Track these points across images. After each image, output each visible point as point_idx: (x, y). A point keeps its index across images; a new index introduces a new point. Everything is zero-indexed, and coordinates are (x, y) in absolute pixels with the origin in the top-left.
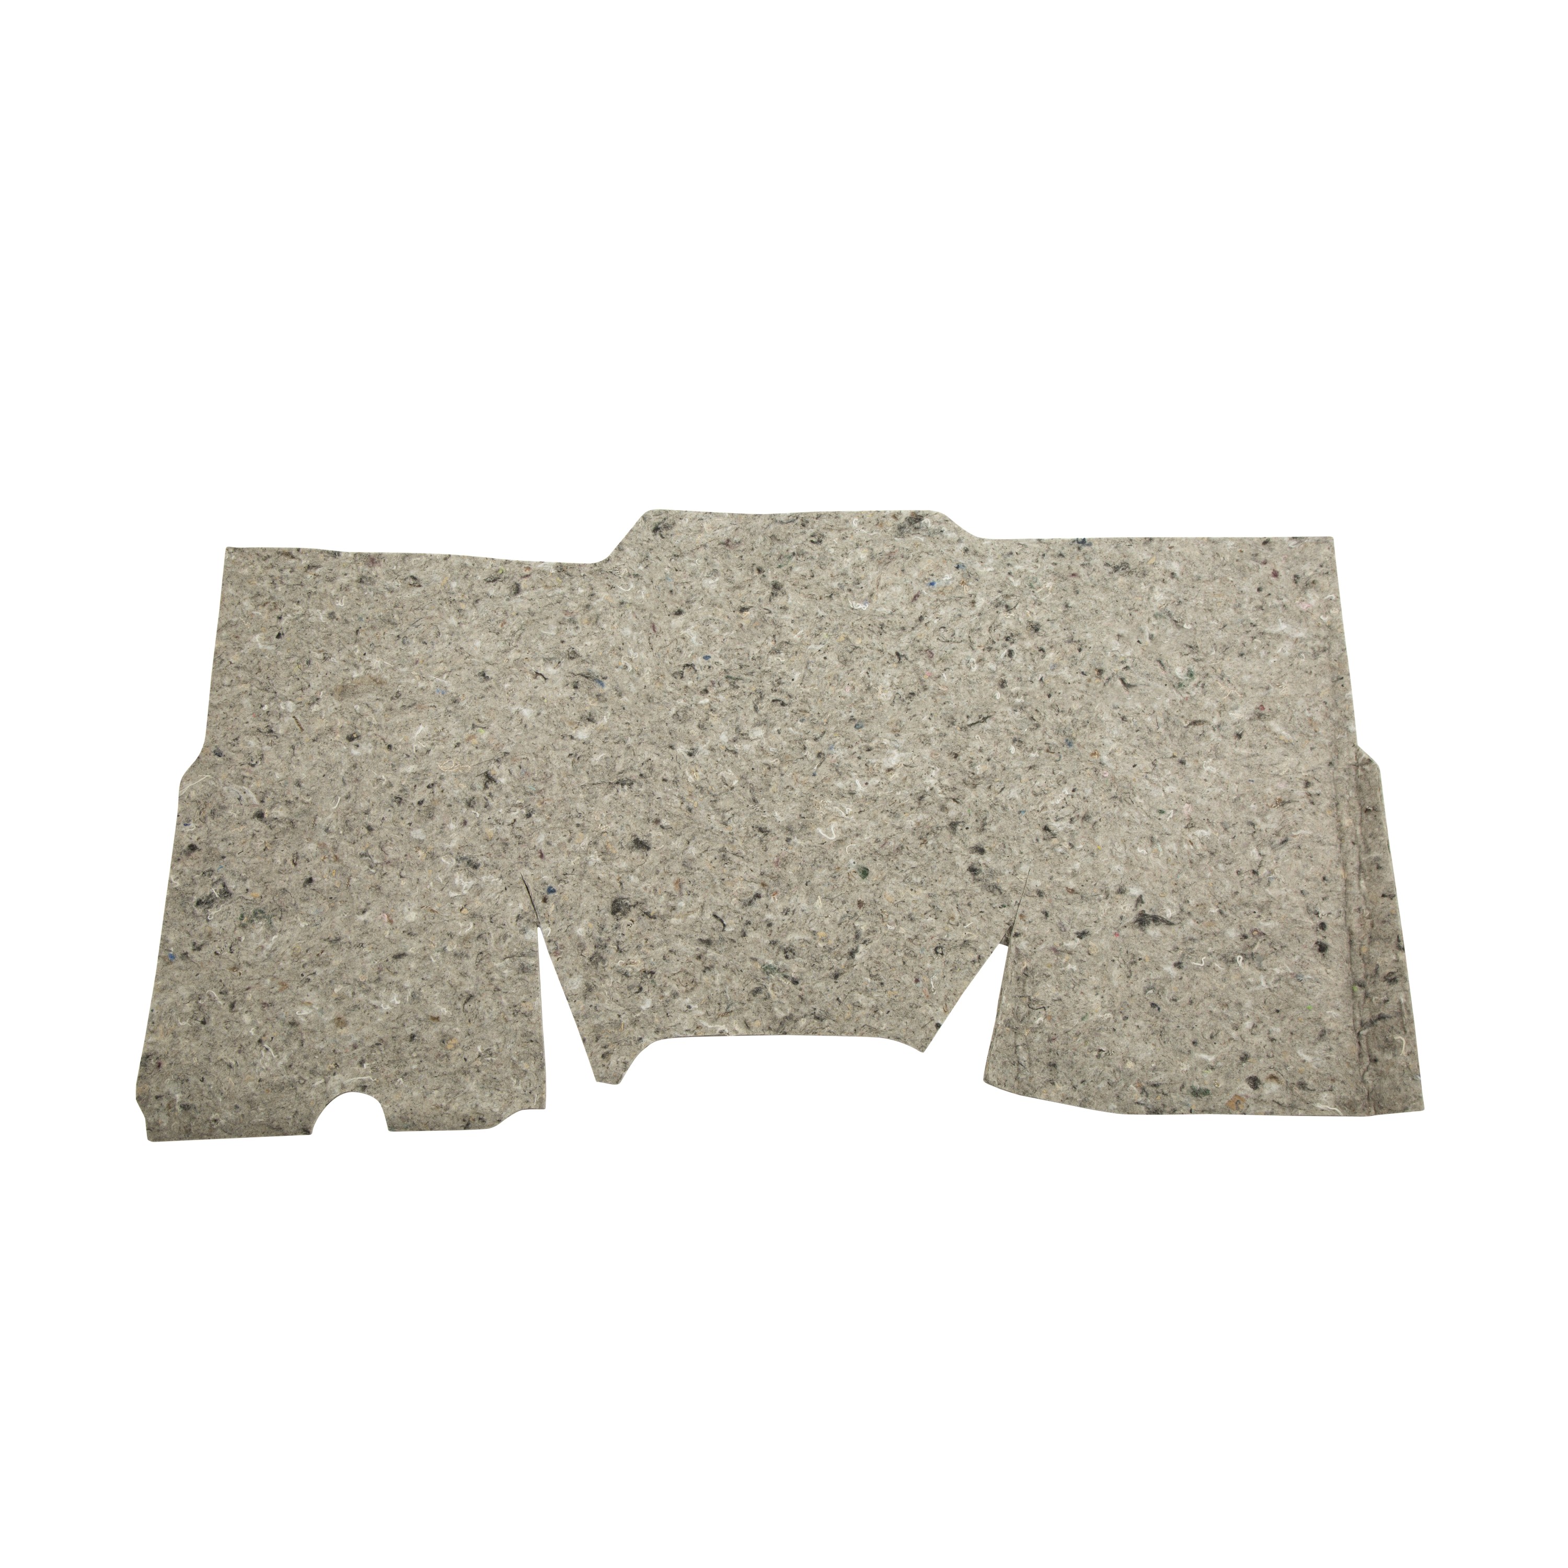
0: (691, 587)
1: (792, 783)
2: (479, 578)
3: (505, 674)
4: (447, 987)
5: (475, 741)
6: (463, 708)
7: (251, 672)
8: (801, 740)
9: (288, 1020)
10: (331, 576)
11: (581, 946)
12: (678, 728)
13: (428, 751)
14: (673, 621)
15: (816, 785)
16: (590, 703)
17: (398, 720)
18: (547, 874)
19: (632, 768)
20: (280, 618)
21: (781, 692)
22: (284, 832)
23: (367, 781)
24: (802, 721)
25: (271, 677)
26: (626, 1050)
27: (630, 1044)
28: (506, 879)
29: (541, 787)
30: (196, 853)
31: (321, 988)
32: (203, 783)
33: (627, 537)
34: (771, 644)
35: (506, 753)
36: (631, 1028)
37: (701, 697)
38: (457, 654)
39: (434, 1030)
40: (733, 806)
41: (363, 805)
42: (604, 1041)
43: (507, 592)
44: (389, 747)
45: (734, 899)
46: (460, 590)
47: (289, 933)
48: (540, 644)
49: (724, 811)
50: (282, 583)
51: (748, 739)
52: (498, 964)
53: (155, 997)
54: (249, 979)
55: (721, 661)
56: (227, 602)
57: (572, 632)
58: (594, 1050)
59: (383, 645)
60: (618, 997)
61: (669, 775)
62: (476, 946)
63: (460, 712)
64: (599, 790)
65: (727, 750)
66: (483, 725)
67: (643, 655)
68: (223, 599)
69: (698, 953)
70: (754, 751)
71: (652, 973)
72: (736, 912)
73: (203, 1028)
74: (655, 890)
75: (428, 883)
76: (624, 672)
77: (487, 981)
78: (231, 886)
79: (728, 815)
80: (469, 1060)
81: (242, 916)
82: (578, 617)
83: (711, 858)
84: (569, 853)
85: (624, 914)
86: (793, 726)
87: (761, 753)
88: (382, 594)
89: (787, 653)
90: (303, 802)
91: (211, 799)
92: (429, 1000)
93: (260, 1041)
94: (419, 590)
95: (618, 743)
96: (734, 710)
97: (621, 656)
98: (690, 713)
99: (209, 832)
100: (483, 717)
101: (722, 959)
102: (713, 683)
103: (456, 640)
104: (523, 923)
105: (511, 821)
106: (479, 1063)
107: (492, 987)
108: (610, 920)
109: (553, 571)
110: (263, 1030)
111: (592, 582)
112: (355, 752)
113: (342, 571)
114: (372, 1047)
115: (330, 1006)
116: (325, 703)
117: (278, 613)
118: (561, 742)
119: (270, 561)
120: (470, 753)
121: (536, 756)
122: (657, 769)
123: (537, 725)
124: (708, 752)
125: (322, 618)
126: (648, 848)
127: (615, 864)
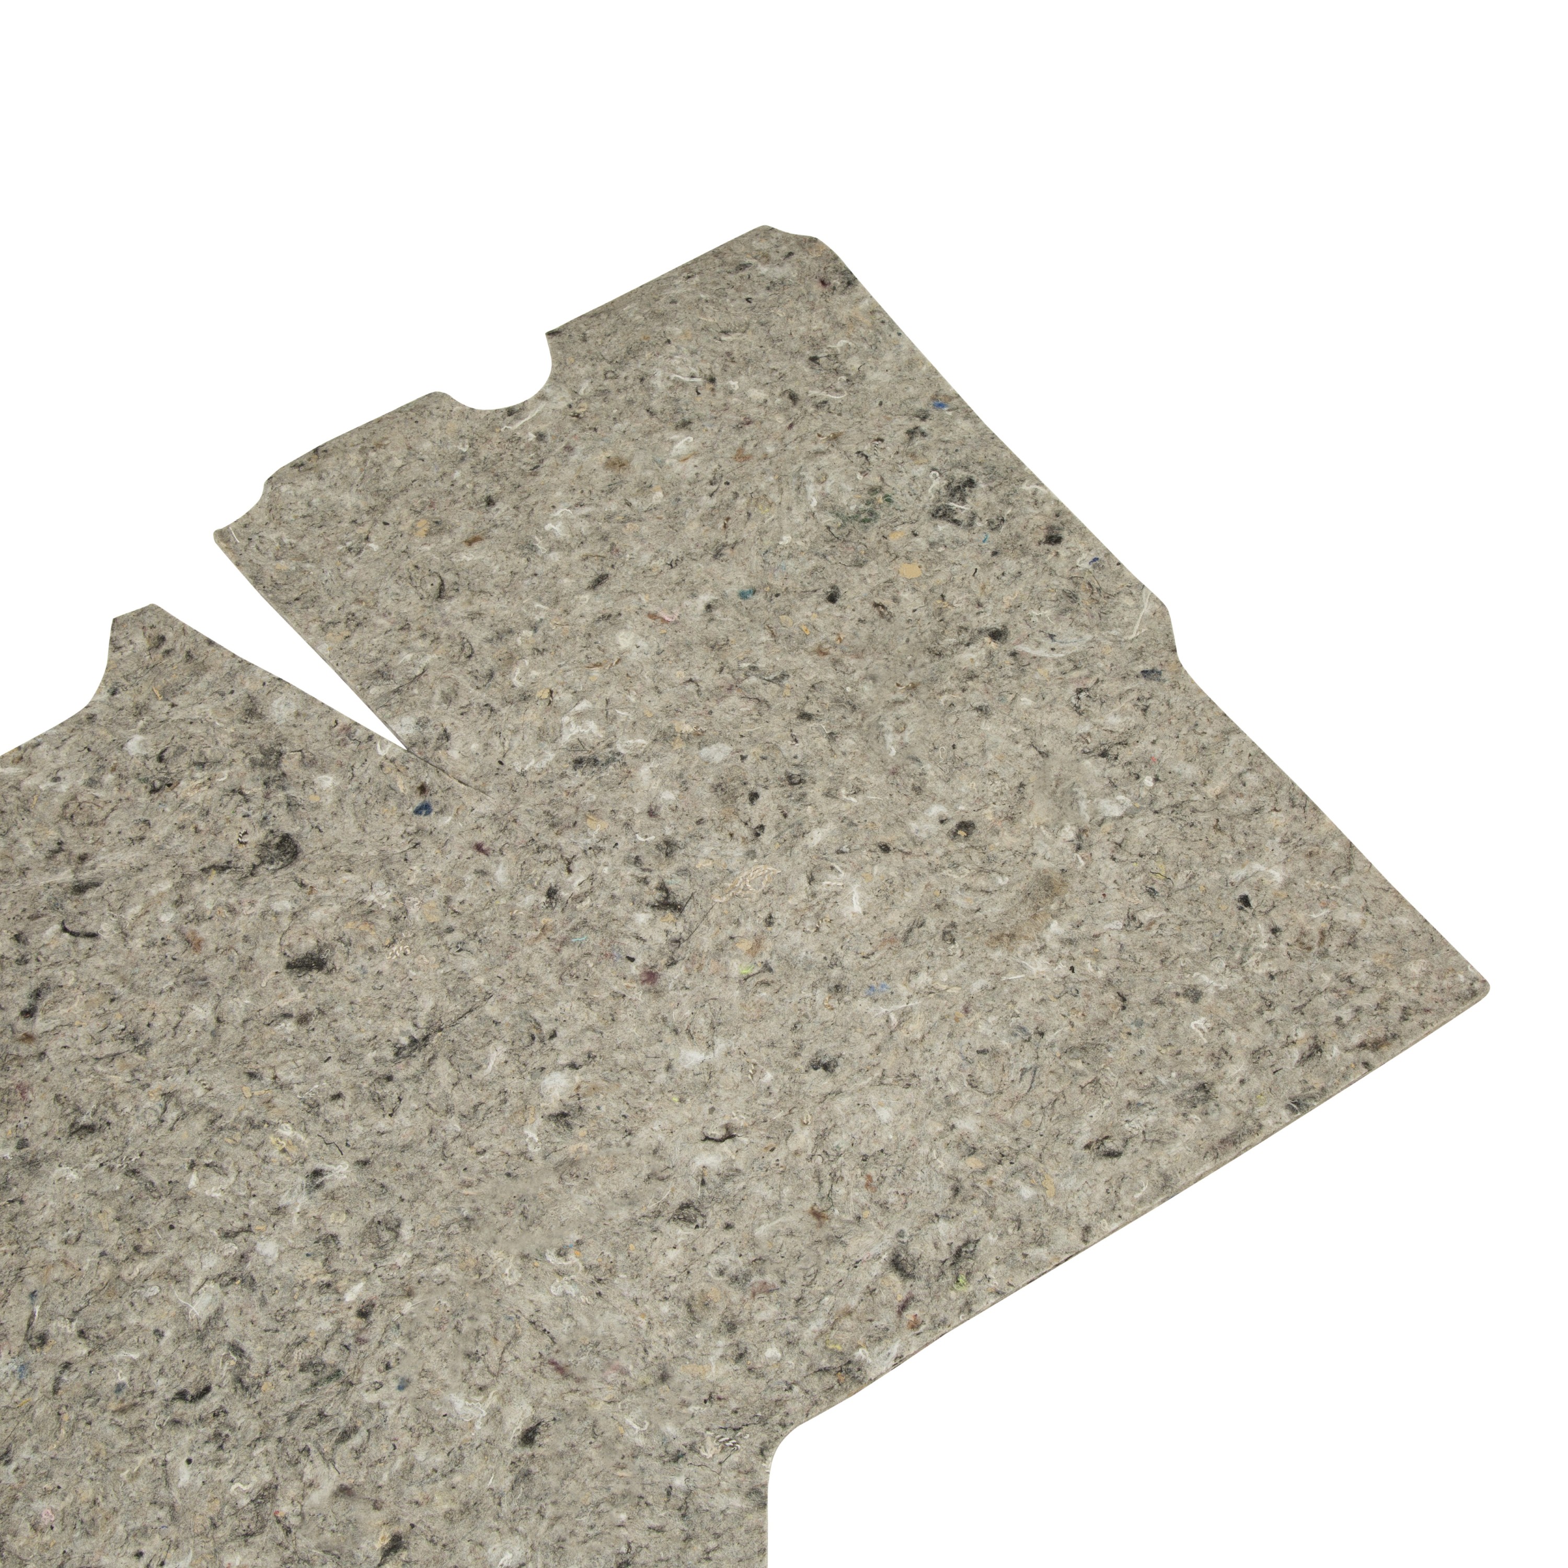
1: (73, 1252)
2: (991, 1238)
3: (789, 1094)
4: (489, 586)
5: (745, 946)
6: (814, 986)
7: (1230, 818)
8: (100, 1346)
9: (696, 425)
10: (1265, 1061)
11: (309, 762)
12: (375, 1206)
13: (811, 880)
14: (528, 1411)
15: (19, 1277)
16: (586, 1146)
17: (911, 898)
18: (449, 827)
19: (416, 1078)
20: (1275, 931)
22: (938, 636)
23: (875, 780)
24: (119, 1387)
25: (1187, 830)
26: (130, 666)
27: (126, 678)
28: (512, 776)
29: (566, 952)
30: (1042, 536)
31: (685, 487)
32: (1129, 624)
34: (285, 1508)
35: (672, 963)
36: (141, 699)
37: (367, 1296)
38: (907, 1071)
39: (463, 528)
40: (172, 1138)
41: (848, 742)
42: (177, 659)
43: (915, 1248)
44: (885, 848)
45: (71, 982)
46: (1007, 1190)
47: (800, 519)
48: (770, 1196)
49: (185, 1114)
50: (1334, 990)
52: (429, 658)
53: (913, 350)
54: (802, 439)
57: (724, 1258)
58: (183, 639)
59: (1055, 1004)
60: (191, 729)
61: (335, 1111)
62: (487, 659)
63: (813, 976)
64: (452, 1007)
65: (248, 1230)
66: (752, 982)
67: (543, 1299)
68: (1401, 900)
69: (89, 863)
70: (190, 1263)
71: (154, 790)
72: (56, 964)
73: (809, 353)
74: (232, 910)
75: (640, 697)
76: (557, 1242)
77: (430, 628)
78: (944, 527)
79: (172, 1115)
80: (379, 526)
81: (888, 500)
82: (735, 1296)
83: (158, 1023)
84: (435, 881)
85: (265, 846)
86: (133, 1364)
87: (174, 1268)
88: (1143, 1091)
89: (237, 1511)
90: (950, 691)
91: (1094, 611)
92: (502, 556)
93: (712, 380)
94: (1084, 1139)
95: (476, 1108)
96: (282, 1317)
97: (588, 1269)
98: (370, 1249)
99: (1052, 572)
100: (764, 994)
101: (37, 880)
102: (360, 1340)
103: (930, 1095)
104: (432, 733)
105: (576, 866)
106: (361, 531)
107: (414, 626)
108: (286, 824)
109: (860, 1353)
110: (720, 395)
111: (762, 1383)
112: (936, 810)
113: (1255, 1083)
114: (542, 461)
115: (649, 473)
116: (1061, 851)
117: (1287, 937)
118: (588, 1046)
119: (1394, 1014)
120: (738, 923)
121: (614, 995)
122: (366, 1107)
123: (658, 1048)
124: (284, 1200)
125: (1205, 978)
126: (289, 966)
127: (336, 908)
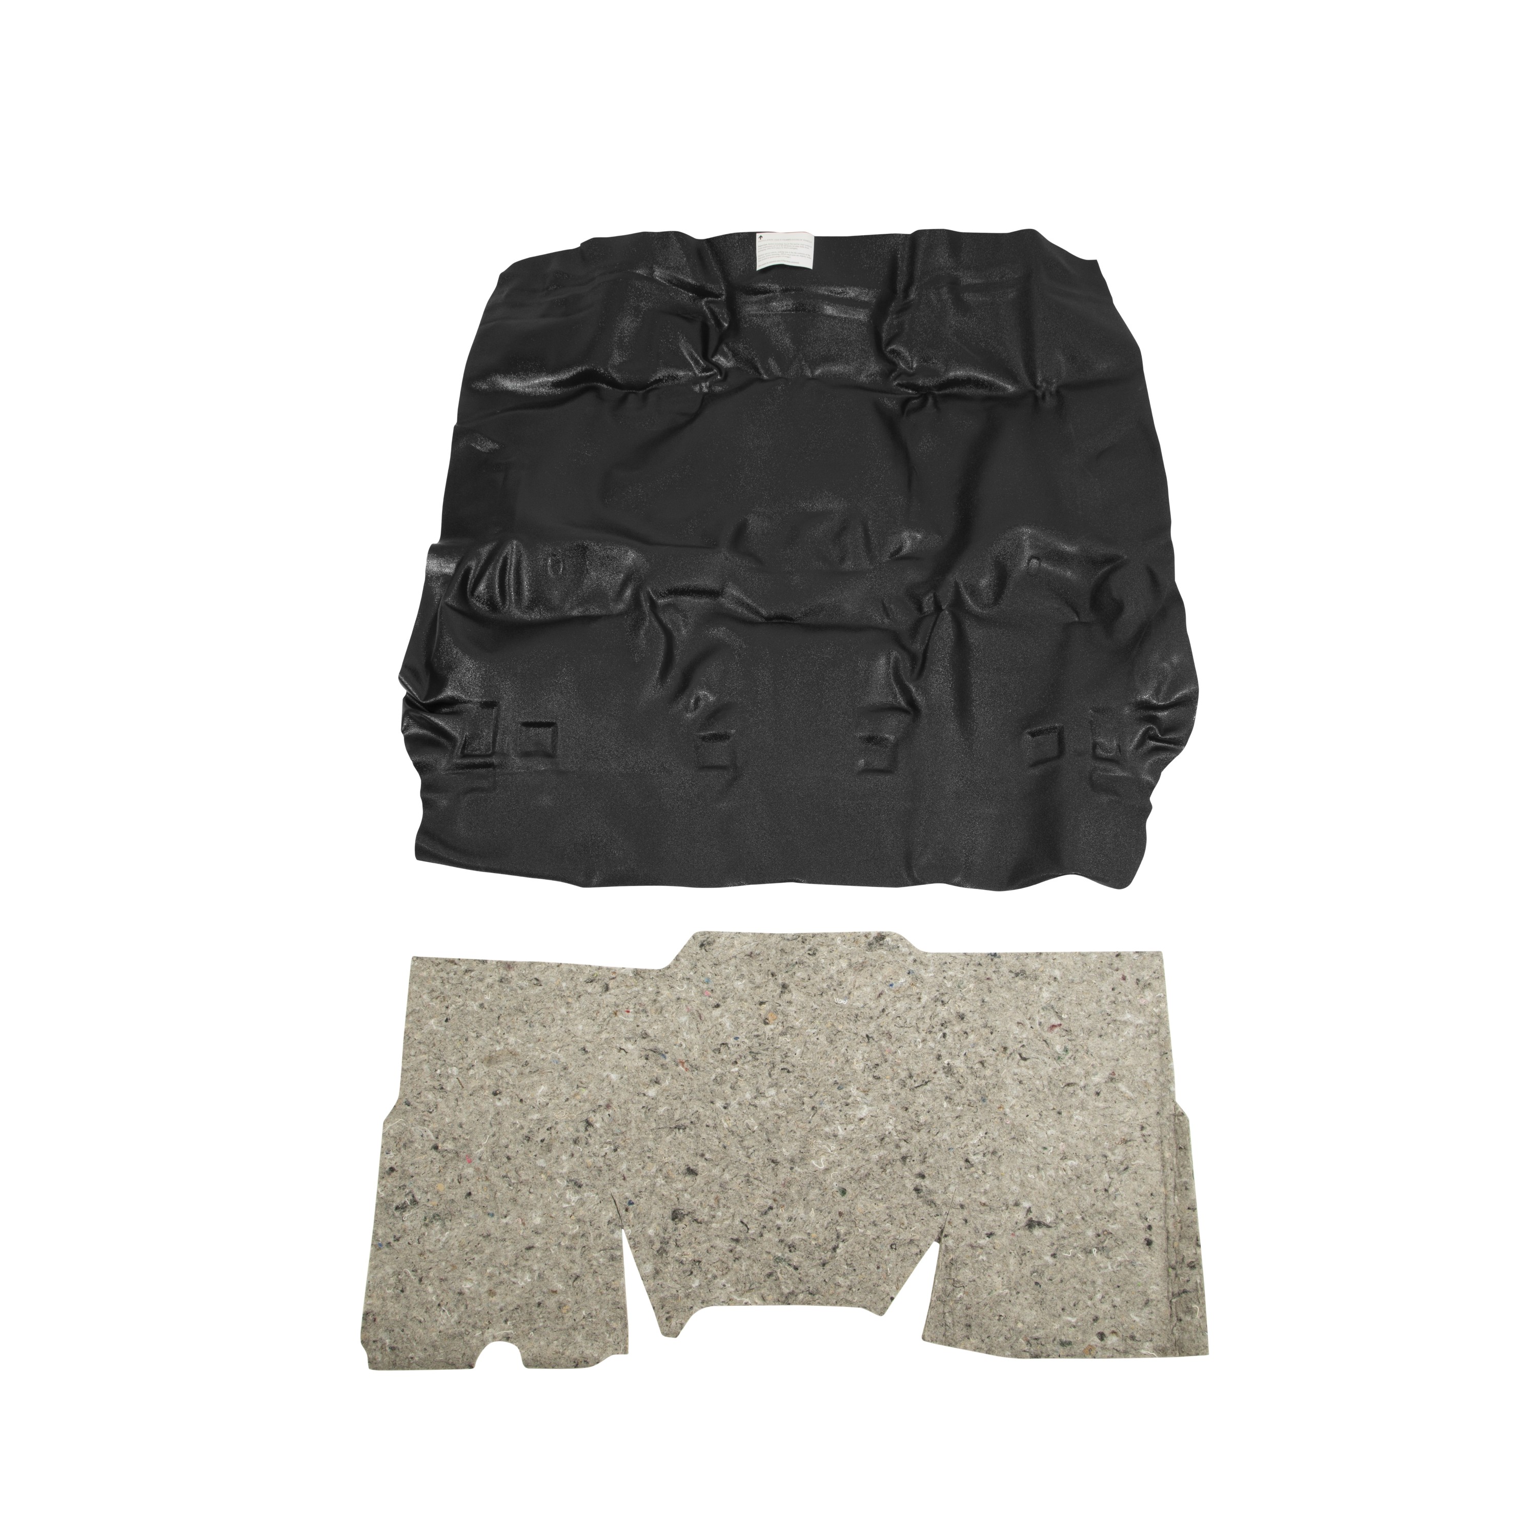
0: (726, 988)
1: (795, 1128)
2: (581, 980)
3: (599, 1049)
4: (562, 1270)
5: (579, 1097)
6: (570, 1073)
7: (428, 1046)
8: (801, 1098)
9: (458, 1291)
10: (481, 977)
11: (652, 1242)
12: (716, 1089)
13: (547, 1104)
14: (714, 1012)
15: (811, 1129)
16: (657, 1070)
17: (527, 1081)
18: (628, 1191)
19: (685, 1118)
20: (447, 1007)
21: (788, 1063)
22: (452, 1159)
23: (506, 1125)
24: (802, 1084)
25: (442, 1050)
26: (682, 1315)
27: (685, 1311)
28: (600, 1195)
29: (624, 1129)
30: (394, 1174)
31: (478, 1269)
32: (398, 1124)
33: (682, 951)
34: (781, 1028)
35: (600, 1106)
36: (685, 1300)
37: (733, 1066)
38: (566, 1035)
39: (554, 1299)
40: (755, 1144)
41: (504, 1141)
42: (667, 1308)
43: (600, 990)
44: (521, 1101)
45: (755, 1210)
46: (568, 988)
47: (456, 1230)
48: (623, 1027)
49: (748, 1148)
50: (448, 982)
51: (765, 1096)
52: (596, 1255)
53: (370, 1273)
54: (431, 1262)
55: (746, 1041)
56: (412, 996)
57: (645, 1019)
58: (661, 1315)
59: (517, 1027)
60: (677, 1278)
61: (710, 1122)
62: (581, 1242)
63: (568, 1076)
64: (663, 1132)
65: (750, 1104)
66: (584, 1086)
67: (693, 1036)
68: (410, 993)
69: (730, 1248)
70: (768, 1105)
71: (699, 1262)
72: (756, 1219)
73: (402, 1295)
74: (701, 1204)
75: (548, 1197)
76: (680, 1049)
77: (588, 1266)
78: (418, 1197)
79: (751, 1150)
80: (577, 1320)
81: (426, 1218)
82: (649, 1008)
83: (740, 1181)
84: (643, 1177)
85: (680, 1220)
86: (795, 1088)
87: (773, 1106)
88: (516, 990)
89: (791, 1035)
90: (464, 1139)
91: (403, 1136)
92: (550, 1279)
93: (439, 1305)
94: (540, 988)
95: (676, 1099)
96: (755, 1076)
97: (677, 1037)
98: (725, 1078)
99: (403, 1158)
100: (584, 1080)
101: (747, 1252)
102: (741, 1057)
103: (566, 1024)
104: (612, 1226)
105: (603, 1154)
106: (584, 1322)
107: (592, 1271)
108: (671, 1224)
109: (631, 975)
110: (441, 1297)
111: (658, 983)
112: (498, 1104)
113: (488, 973)
114: (513, 1310)
115: (485, 1281)
116: (478, 1068)
117: (446, 1004)
118: (637, 1098)
119: (441, 966)
120: (575, 1105)
121: (620, 1108)
122: (702, 1118)
123: (621, 1085)
124: (737, 1106)
125: (475, 1008)
126: (697, 1174)
127: (674, 1185)
